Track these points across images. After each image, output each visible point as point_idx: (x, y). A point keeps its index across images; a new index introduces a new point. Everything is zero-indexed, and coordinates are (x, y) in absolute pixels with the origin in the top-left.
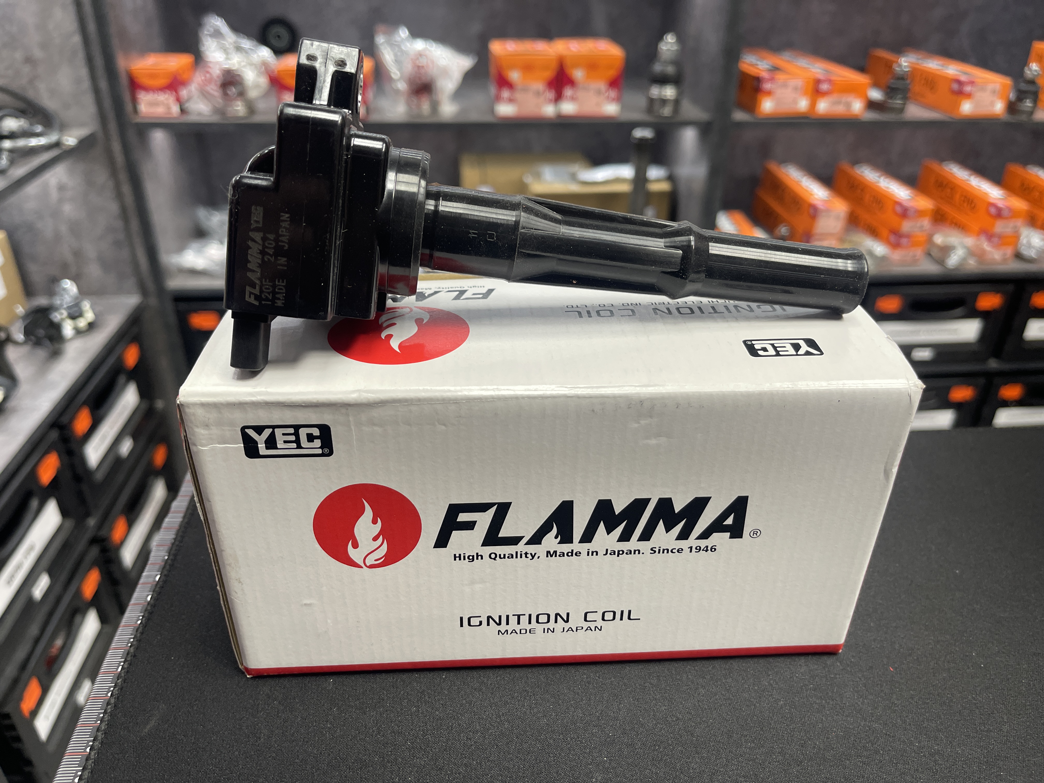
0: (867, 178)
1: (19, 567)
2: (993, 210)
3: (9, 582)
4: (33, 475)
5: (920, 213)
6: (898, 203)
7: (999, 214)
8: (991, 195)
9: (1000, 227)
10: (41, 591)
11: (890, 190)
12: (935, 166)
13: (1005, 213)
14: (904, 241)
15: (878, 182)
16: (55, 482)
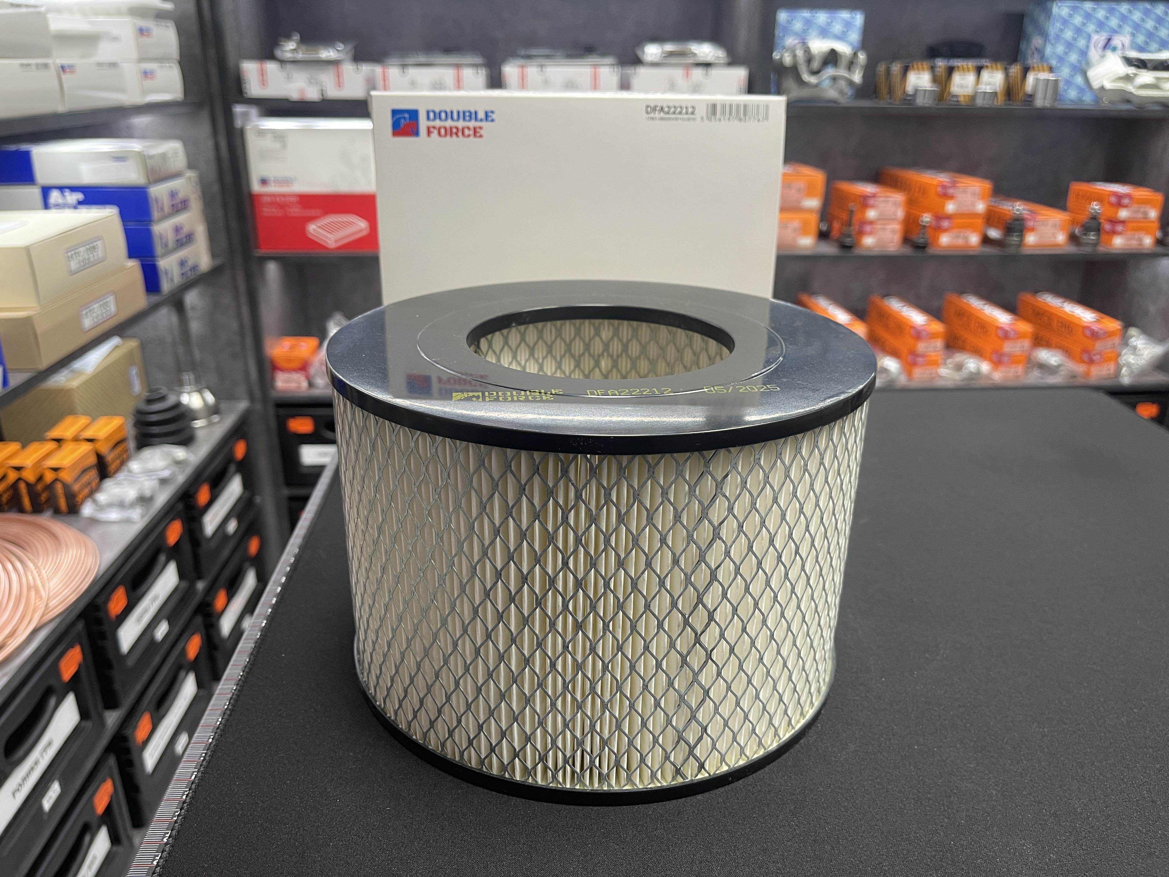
0: (894, 309)
1: (146, 611)
2: (1000, 333)
3: (139, 620)
4: (162, 536)
5: (933, 336)
6: (913, 327)
7: (1005, 335)
8: (1001, 321)
9: (1008, 347)
10: (161, 634)
11: (909, 318)
12: (953, 297)
13: (1012, 334)
14: (920, 360)
15: (902, 312)
16: (177, 543)
